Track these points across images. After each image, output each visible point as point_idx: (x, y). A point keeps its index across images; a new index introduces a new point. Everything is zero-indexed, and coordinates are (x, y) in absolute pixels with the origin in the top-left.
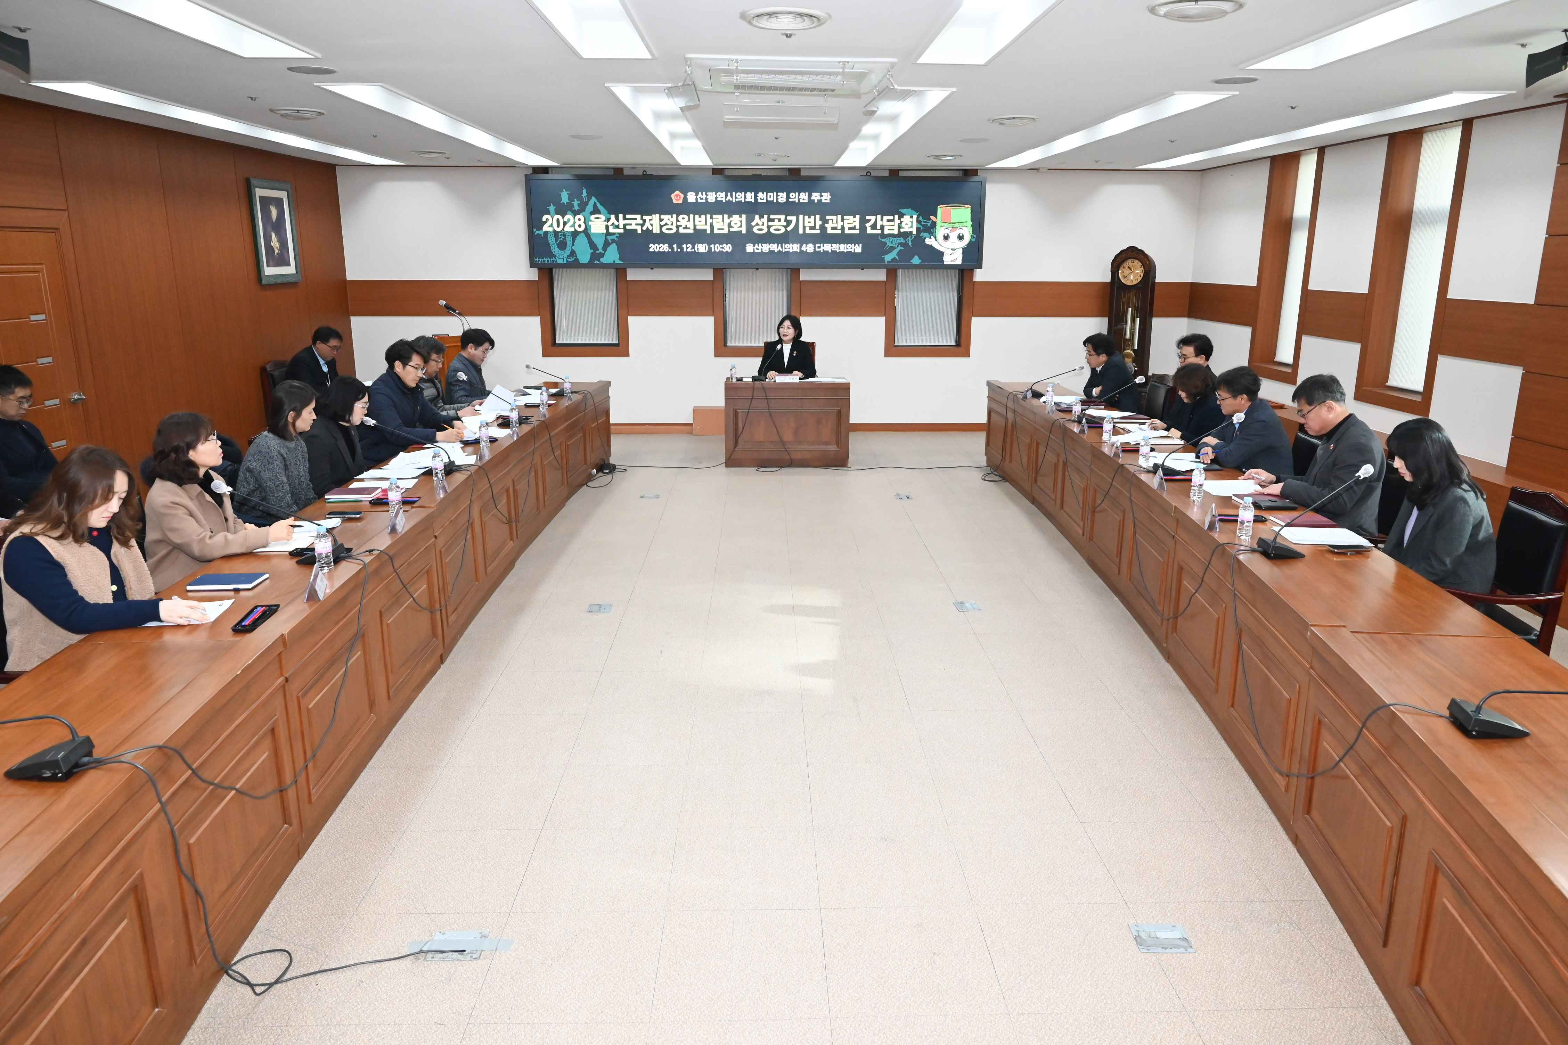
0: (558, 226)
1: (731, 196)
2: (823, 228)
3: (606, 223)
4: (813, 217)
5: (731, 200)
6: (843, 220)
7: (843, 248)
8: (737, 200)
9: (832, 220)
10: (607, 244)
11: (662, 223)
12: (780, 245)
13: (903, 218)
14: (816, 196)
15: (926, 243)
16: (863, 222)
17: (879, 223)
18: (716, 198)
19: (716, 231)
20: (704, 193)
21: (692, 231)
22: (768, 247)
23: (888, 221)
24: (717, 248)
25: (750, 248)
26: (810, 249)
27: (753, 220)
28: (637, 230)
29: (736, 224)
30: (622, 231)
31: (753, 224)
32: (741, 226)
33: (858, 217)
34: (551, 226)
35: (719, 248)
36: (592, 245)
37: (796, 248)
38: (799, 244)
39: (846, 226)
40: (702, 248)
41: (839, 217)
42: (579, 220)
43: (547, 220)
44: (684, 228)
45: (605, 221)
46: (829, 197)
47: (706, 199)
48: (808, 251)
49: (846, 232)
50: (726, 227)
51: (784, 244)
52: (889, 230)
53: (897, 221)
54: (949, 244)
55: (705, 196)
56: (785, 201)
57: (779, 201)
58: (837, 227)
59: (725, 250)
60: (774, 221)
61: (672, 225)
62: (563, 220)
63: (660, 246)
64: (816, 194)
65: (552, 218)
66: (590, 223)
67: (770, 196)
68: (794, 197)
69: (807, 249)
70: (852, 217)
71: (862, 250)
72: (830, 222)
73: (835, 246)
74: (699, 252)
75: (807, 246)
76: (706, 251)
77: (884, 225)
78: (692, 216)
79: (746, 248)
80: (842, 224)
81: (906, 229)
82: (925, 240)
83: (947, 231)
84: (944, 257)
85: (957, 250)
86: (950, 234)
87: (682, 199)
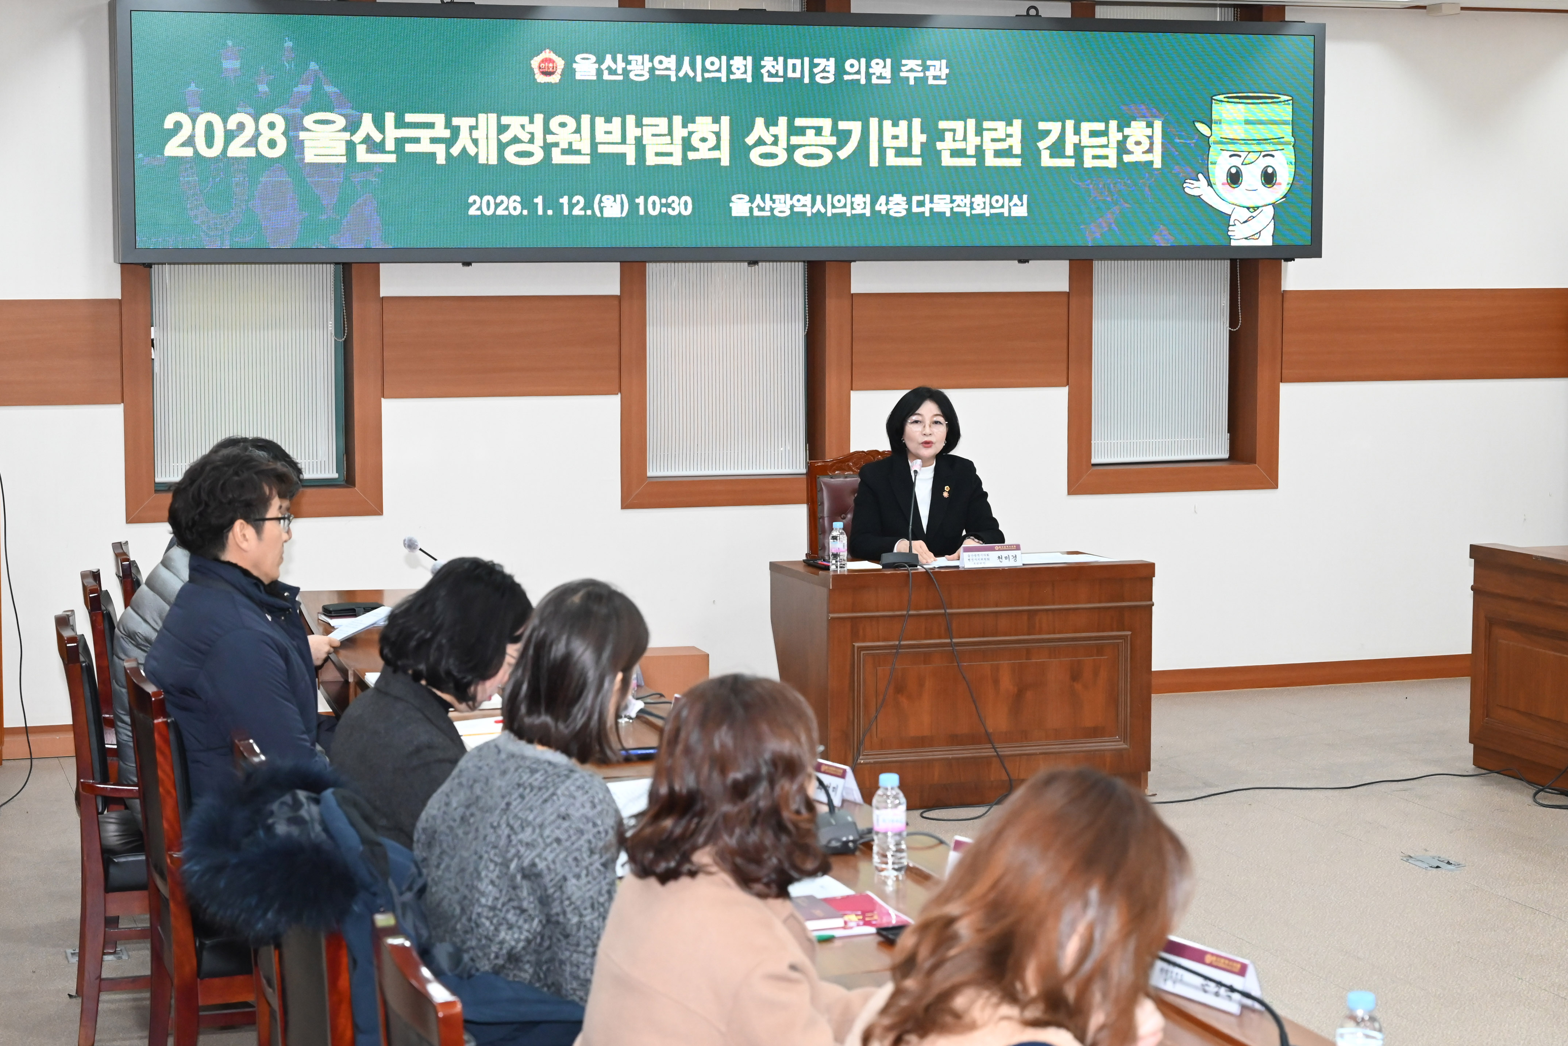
0: (210, 143)
1: (693, 66)
2: (930, 152)
3: (347, 136)
4: (903, 124)
5: (691, 74)
6: (979, 132)
7: (981, 204)
8: (707, 75)
9: (954, 131)
10: (347, 195)
11: (506, 137)
12: (819, 198)
13: (1129, 126)
14: (911, 68)
15: (1187, 190)
16: (1031, 136)
17: (1071, 140)
18: (652, 70)
19: (651, 160)
20: (619, 57)
21: (586, 160)
22: (789, 203)
23: (1093, 134)
24: (652, 205)
25: (740, 206)
26: (897, 208)
27: (750, 128)
28: (433, 155)
29: (703, 140)
30: (392, 158)
31: (750, 140)
32: (717, 147)
33: (1017, 123)
34: (190, 142)
35: (658, 206)
36: (309, 197)
37: (860, 204)
38: (868, 196)
39: (989, 148)
40: (613, 207)
42: (272, 126)
43: (178, 126)
44: (564, 152)
45: (344, 130)
46: (946, 71)
47: (626, 72)
48: (892, 213)
49: (987, 164)
50: (677, 150)
51: (829, 196)
52: (1095, 157)
53: (1115, 136)
55: (621, 65)
56: (832, 79)
57: (818, 79)
58: (965, 150)
59: (674, 209)
60: (804, 134)
61: (531, 141)
62: (225, 127)
63: (498, 200)
64: (911, 63)
65: (194, 122)
66: (302, 135)
67: (794, 65)
68: (856, 69)
69: (889, 207)
70: (1004, 123)
71: (1028, 212)
72: (948, 136)
73: (962, 200)
74: (605, 215)
75: (890, 199)
76: (624, 214)
77: (1082, 144)
78: (585, 119)
79: (731, 204)
80: (979, 143)
81: (1137, 155)
82: (1185, 185)
83: (1237, 161)
84: (1230, 228)
85: (1260, 209)
86: (1242, 168)
87: (559, 71)
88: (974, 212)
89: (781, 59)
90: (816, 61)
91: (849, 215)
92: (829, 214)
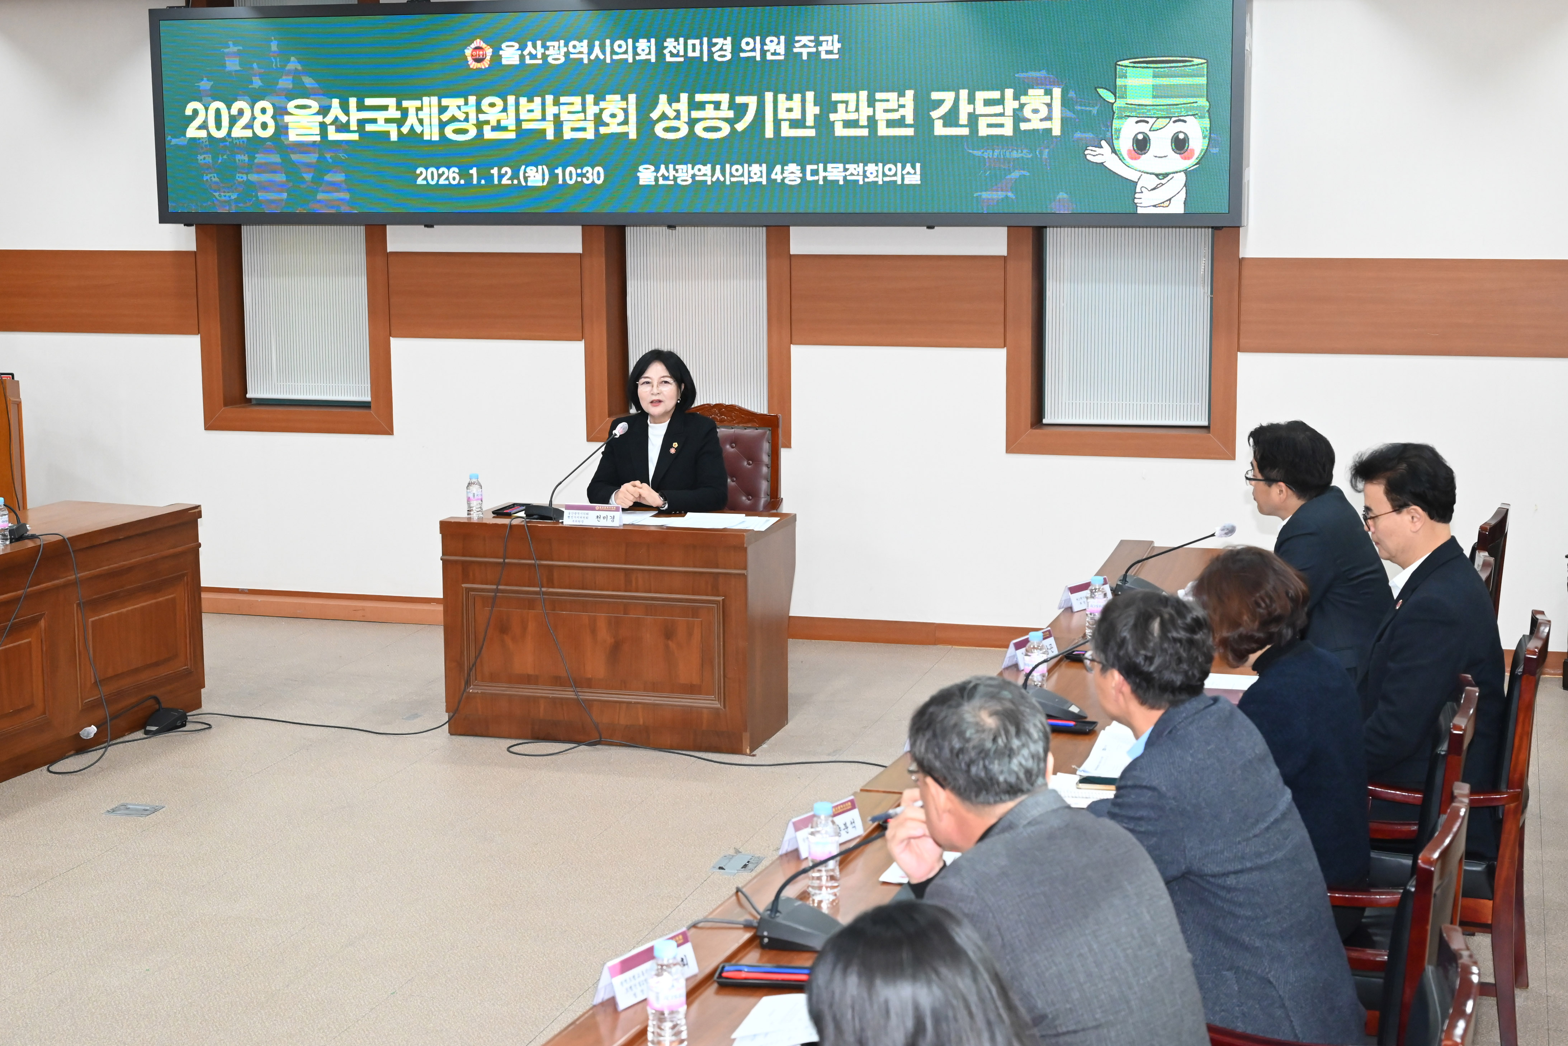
0: (219, 126)
1: (603, 49)
2: (823, 123)
3: (320, 118)
4: (797, 97)
5: (601, 57)
6: (871, 103)
7: (874, 172)
8: (615, 57)
9: (846, 102)
10: (320, 169)
11: (445, 117)
12: (718, 167)
13: (1026, 94)
14: (804, 44)
15: (1089, 157)
16: (924, 106)
17: (965, 109)
18: (567, 54)
19: (568, 135)
20: (539, 43)
21: (512, 135)
22: (691, 172)
23: (988, 103)
24: (569, 175)
25: (646, 175)
26: (792, 177)
27: (654, 104)
28: (388, 133)
29: (613, 116)
30: (355, 137)
31: (655, 115)
32: (625, 122)
33: (910, 94)
34: (204, 126)
35: (574, 176)
36: (291, 169)
37: (757, 172)
38: (764, 165)
39: (882, 118)
40: (535, 177)
42: (264, 111)
43: (195, 112)
44: (494, 129)
45: (318, 113)
46: (838, 46)
47: (545, 57)
48: (786, 181)
49: (880, 134)
50: (590, 126)
51: (728, 166)
52: (990, 126)
53: (1011, 104)
54: (1146, 162)
55: (540, 50)
56: (729, 57)
57: (716, 57)
58: (857, 121)
59: (588, 179)
60: (704, 109)
61: (466, 120)
62: (229, 113)
63: (440, 171)
64: (805, 39)
65: (207, 109)
66: (287, 118)
67: (694, 45)
68: (751, 47)
69: (784, 175)
71: (921, 179)
72: (841, 107)
73: (855, 169)
74: (529, 184)
75: (785, 168)
76: (545, 183)
77: (977, 113)
78: (511, 99)
79: (638, 174)
80: (871, 114)
81: (1035, 124)
82: (1086, 152)
83: (1144, 128)
84: (1137, 196)
85: (1170, 176)
86: (1151, 135)
87: (488, 58)
88: (866, 180)
89: (681, 40)
90: (714, 40)
91: (746, 183)
92: (728, 183)
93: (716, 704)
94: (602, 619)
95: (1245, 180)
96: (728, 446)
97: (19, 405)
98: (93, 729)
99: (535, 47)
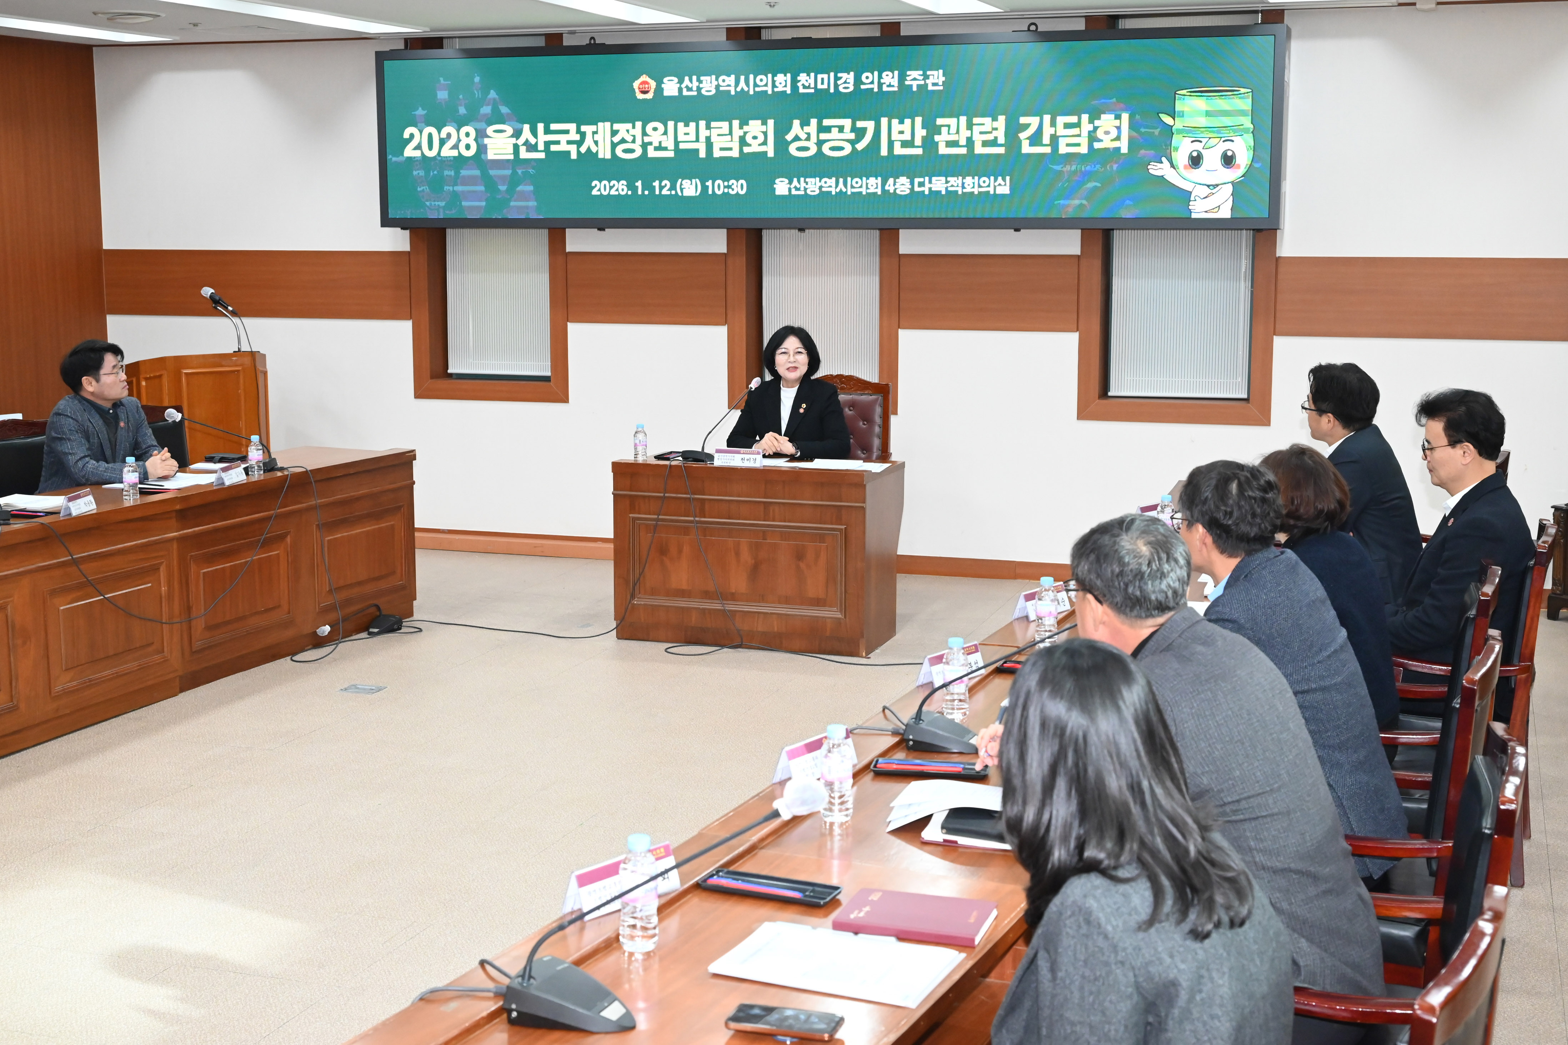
0: (430, 147)
1: (747, 83)
2: (929, 143)
3: (514, 140)
4: (908, 122)
5: (746, 89)
6: (970, 126)
7: (971, 184)
8: (757, 89)
9: (949, 126)
10: (513, 181)
11: (616, 139)
12: (841, 180)
13: (1099, 119)
14: (914, 78)
15: (1151, 171)
16: (1013, 130)
17: (1047, 131)
18: (718, 87)
19: (717, 153)
20: (694, 78)
21: (671, 154)
22: (818, 184)
23: (1067, 126)
24: (718, 187)
25: (781, 187)
26: (903, 188)
27: (789, 128)
28: (568, 153)
29: (755, 138)
30: (542, 155)
31: (789, 137)
32: (765, 143)
33: (1002, 119)
34: (419, 147)
35: (722, 187)
36: (490, 183)
37: (873, 185)
38: (879, 179)
39: (978, 139)
40: (690, 188)
41: (963, 119)
42: (467, 135)
43: (412, 136)
44: (656, 149)
45: (512, 136)
46: (942, 79)
47: (699, 89)
48: (898, 192)
49: (976, 152)
50: (736, 145)
51: (849, 179)
52: (1068, 145)
53: (1086, 127)
54: (1200, 175)
55: (695, 84)
56: (851, 88)
57: (841, 89)
58: (958, 141)
59: (733, 190)
60: (830, 132)
61: (634, 141)
62: (439, 136)
63: (611, 184)
64: (915, 74)
65: (421, 132)
66: (486, 141)
67: (823, 79)
68: (870, 80)
69: (896, 187)
70: (990, 119)
71: (1011, 189)
72: (944, 130)
73: (955, 181)
74: (685, 194)
75: (897, 180)
76: (698, 194)
77: (1058, 134)
78: (671, 124)
79: (775, 186)
80: (969, 135)
81: (1106, 143)
82: (1149, 167)
83: (1198, 146)
84: (1191, 203)
85: (1219, 187)
86: (1204, 152)
87: (652, 90)
88: (965, 190)
89: (812, 75)
90: (839, 75)
91: (864, 193)
92: (849, 193)
93: (839, 615)
94: (744, 543)
95: (1283, 190)
96: (847, 410)
97: (265, 373)
98: (327, 629)
99: (691, 81)
